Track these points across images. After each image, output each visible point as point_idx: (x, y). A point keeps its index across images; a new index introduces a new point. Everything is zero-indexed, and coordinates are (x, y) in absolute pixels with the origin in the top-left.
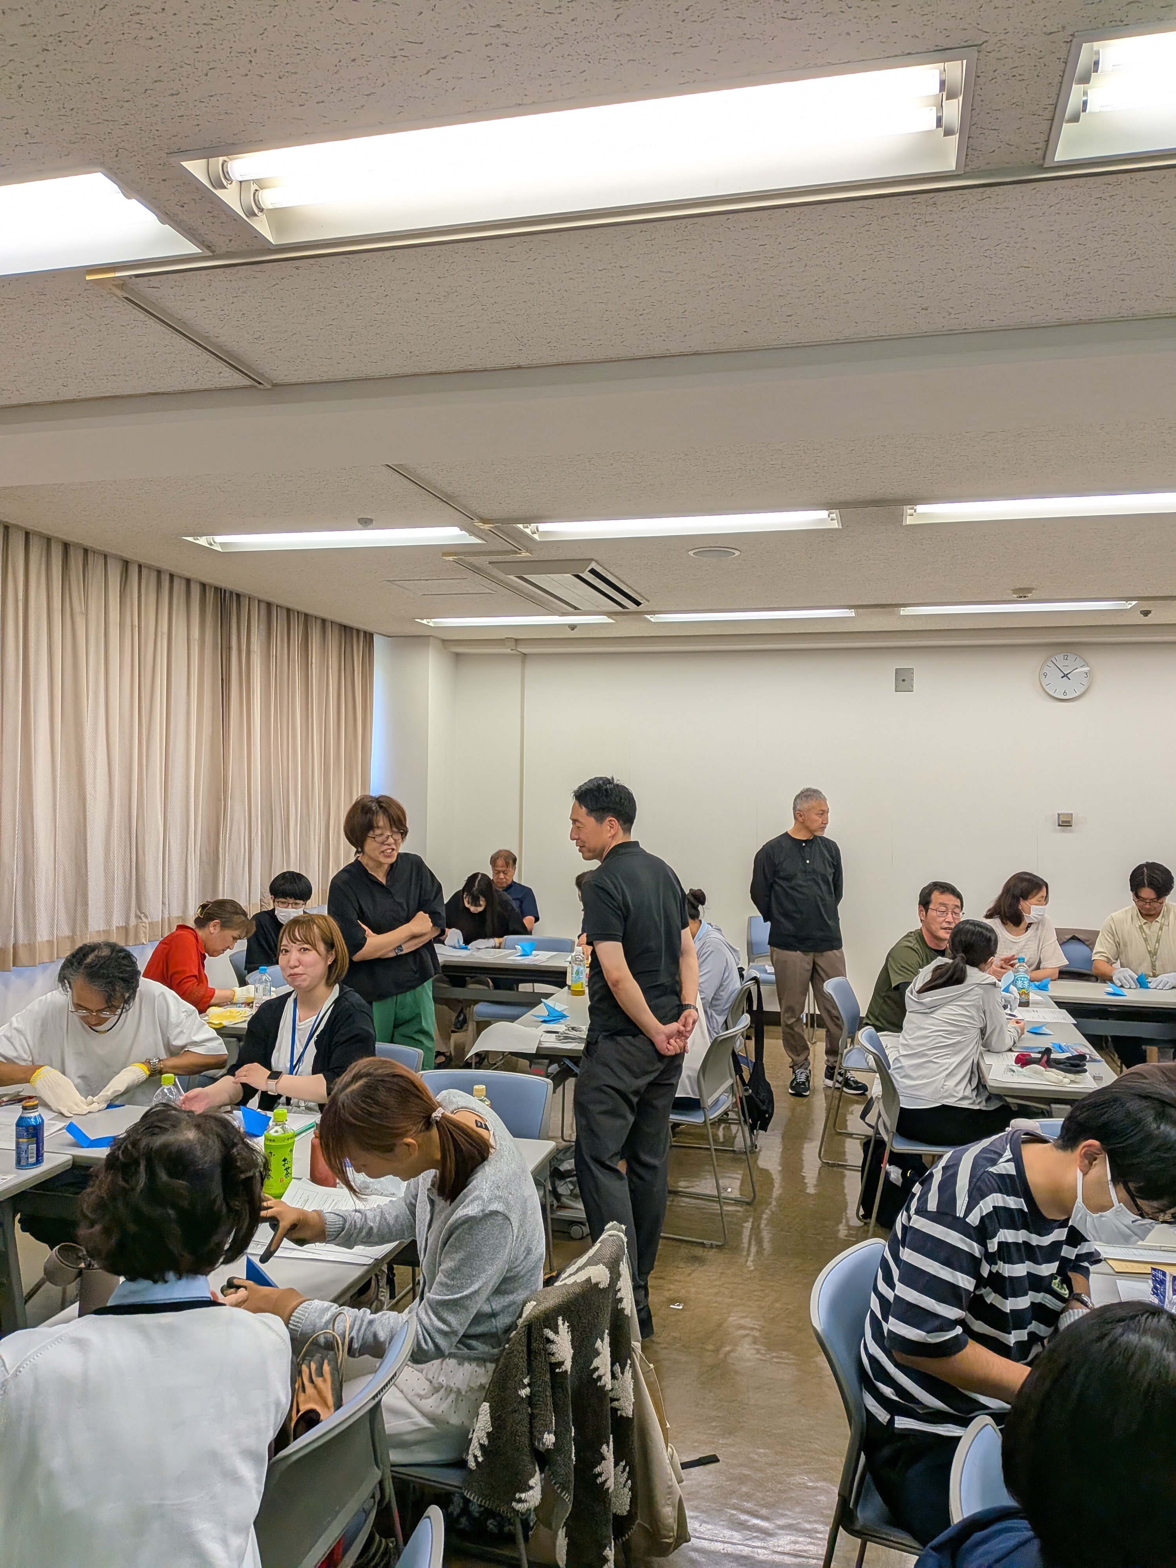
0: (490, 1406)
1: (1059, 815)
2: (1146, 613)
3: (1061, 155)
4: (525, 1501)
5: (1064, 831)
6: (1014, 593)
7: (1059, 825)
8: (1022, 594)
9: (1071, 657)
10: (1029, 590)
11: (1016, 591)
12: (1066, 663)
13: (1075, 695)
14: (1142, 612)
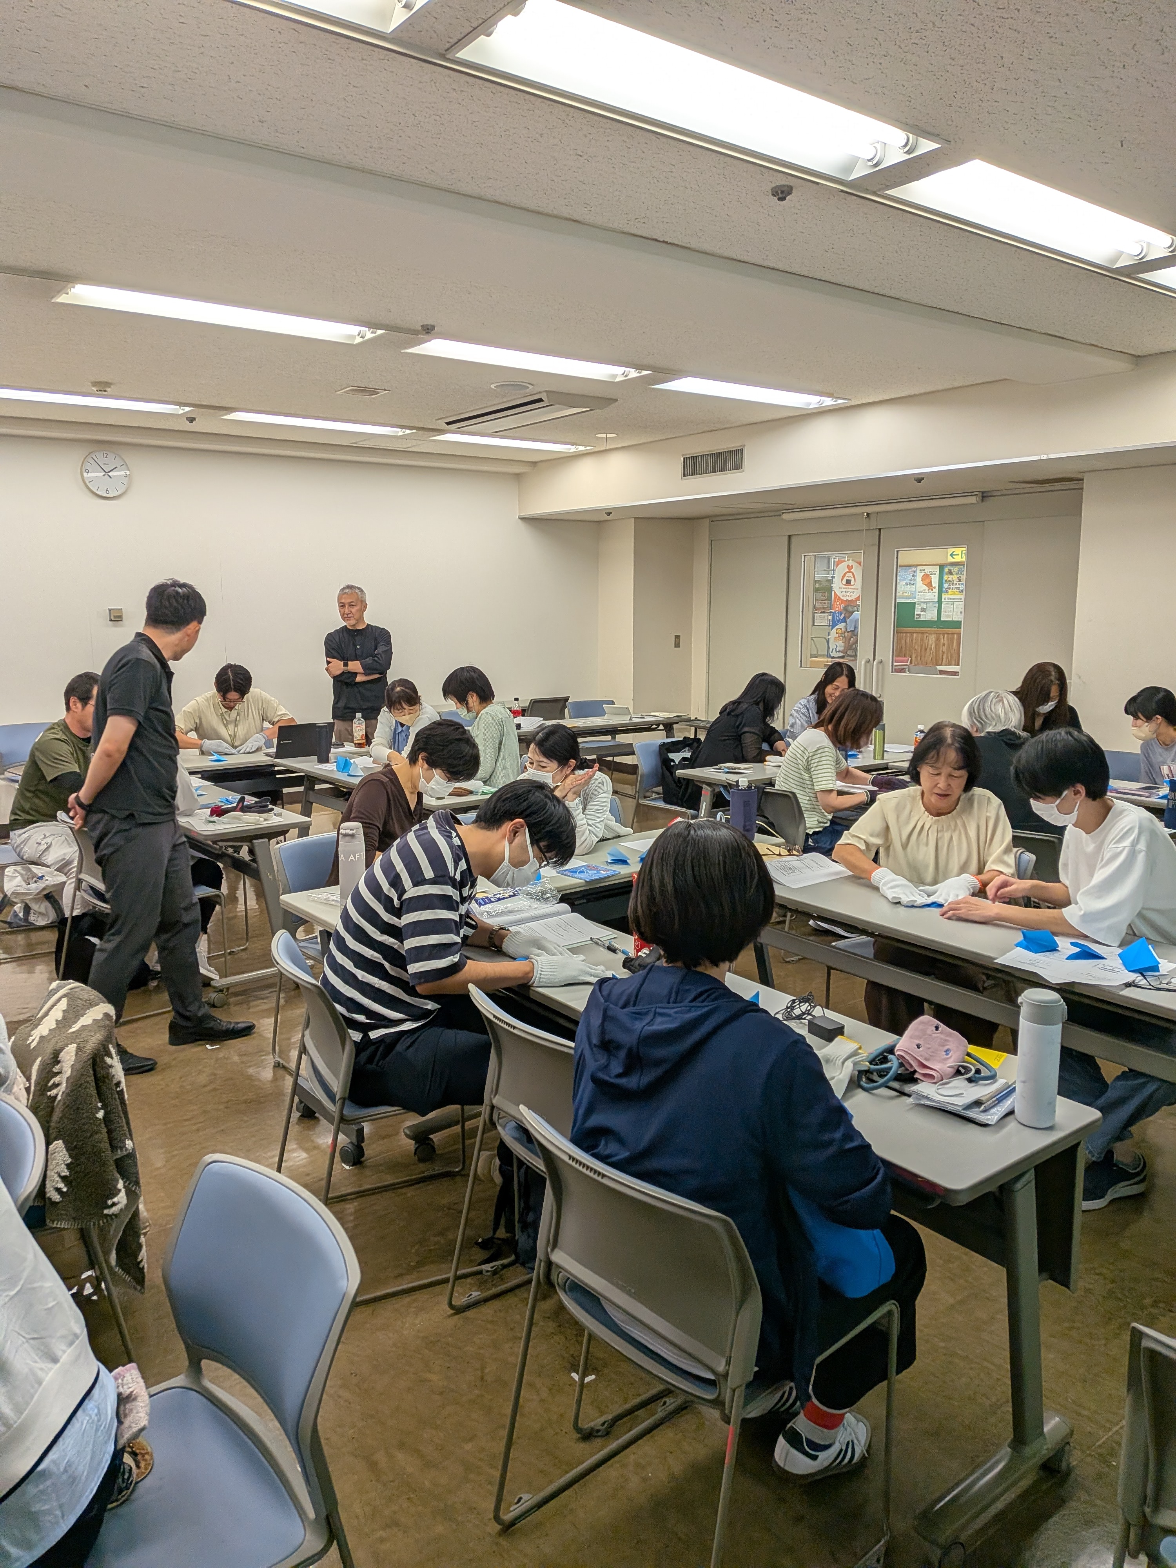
0: (64, 1142)
1: (110, 610)
2: (191, 420)
3: (464, 54)
4: (119, 1203)
5: (116, 626)
6: (94, 386)
7: (111, 620)
8: (102, 388)
9: (111, 456)
10: (108, 384)
11: (95, 384)
12: (106, 461)
13: (117, 494)
14: (187, 418)
